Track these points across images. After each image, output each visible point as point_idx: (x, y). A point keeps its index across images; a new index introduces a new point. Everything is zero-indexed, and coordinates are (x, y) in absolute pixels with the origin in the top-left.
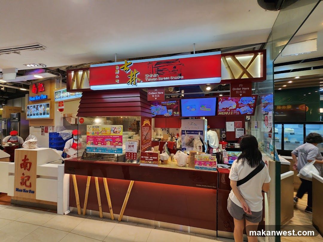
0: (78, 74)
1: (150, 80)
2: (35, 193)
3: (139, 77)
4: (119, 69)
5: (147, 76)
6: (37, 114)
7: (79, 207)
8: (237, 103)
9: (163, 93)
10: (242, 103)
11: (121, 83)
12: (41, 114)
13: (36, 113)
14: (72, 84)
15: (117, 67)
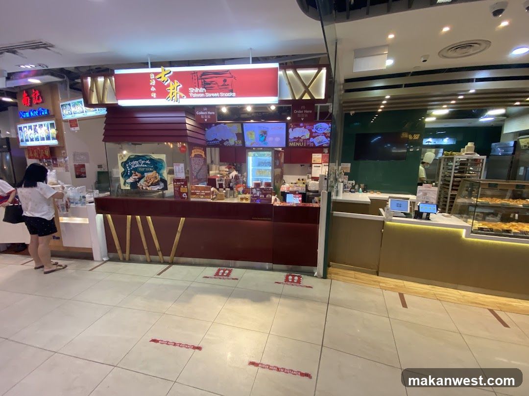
0: (97, 81)
1: (195, 95)
2: (61, 239)
3: (181, 90)
4: (155, 79)
5: (191, 90)
6: (37, 139)
7: (119, 252)
8: (310, 131)
9: (214, 113)
10: (317, 131)
11: (158, 97)
12: (43, 139)
13: (34, 137)
14: (91, 95)
15: (152, 76)
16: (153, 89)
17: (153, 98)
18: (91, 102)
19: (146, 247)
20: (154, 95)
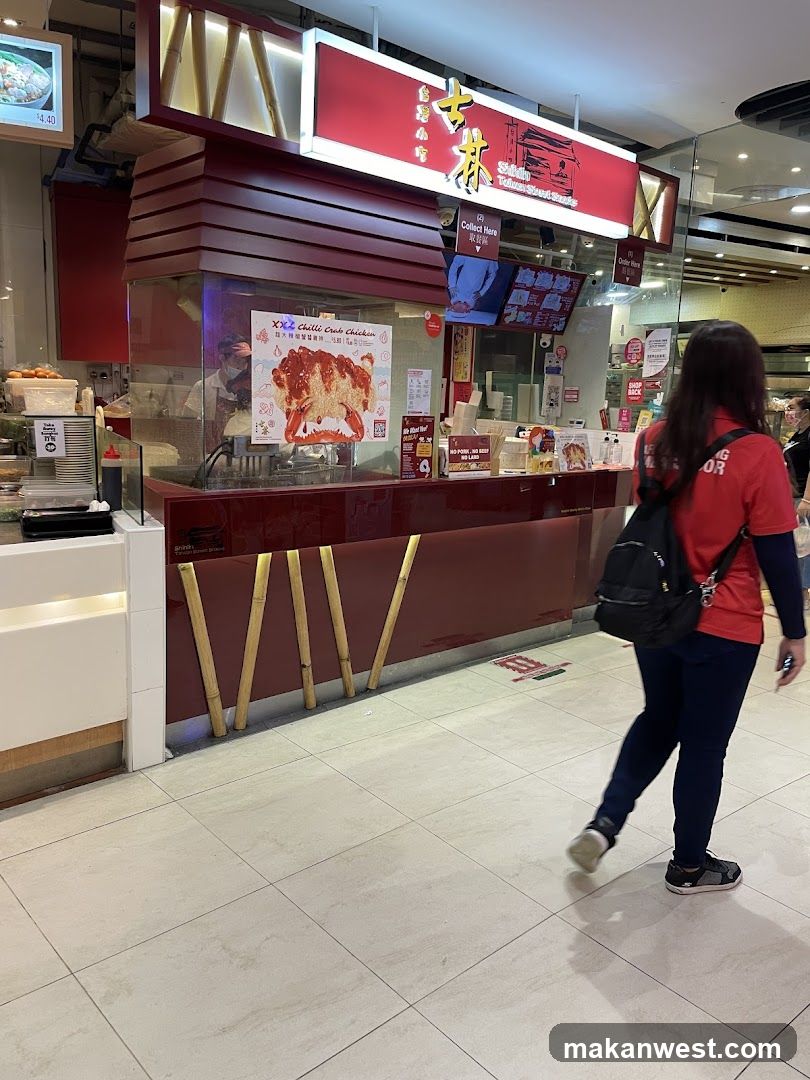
1: (508, 183)
4: (430, 106)
5: (503, 167)
7: (215, 706)
9: (495, 233)
11: (431, 163)
15: (423, 94)
16: (421, 134)
17: (415, 161)
18: (167, 101)
19: (306, 659)
20: (420, 153)
